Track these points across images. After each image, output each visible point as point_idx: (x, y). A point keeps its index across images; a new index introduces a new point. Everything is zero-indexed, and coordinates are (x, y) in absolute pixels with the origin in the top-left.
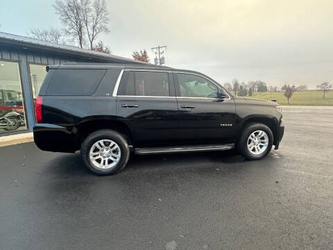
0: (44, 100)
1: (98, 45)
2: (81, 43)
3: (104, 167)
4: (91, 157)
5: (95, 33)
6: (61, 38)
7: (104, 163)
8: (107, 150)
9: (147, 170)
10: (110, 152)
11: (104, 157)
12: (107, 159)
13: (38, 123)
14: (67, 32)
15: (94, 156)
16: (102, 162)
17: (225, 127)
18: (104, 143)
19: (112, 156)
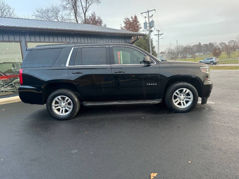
0: (23, 71)
1: (91, 15)
2: (76, 16)
3: (62, 114)
4: (53, 107)
5: (88, 5)
6: (60, 13)
7: (62, 112)
8: (64, 103)
9: (92, 117)
10: (66, 105)
11: (62, 108)
12: (64, 109)
13: (21, 85)
14: (65, 8)
15: (56, 107)
16: (61, 111)
17: (151, 85)
18: (62, 98)
19: (68, 107)
